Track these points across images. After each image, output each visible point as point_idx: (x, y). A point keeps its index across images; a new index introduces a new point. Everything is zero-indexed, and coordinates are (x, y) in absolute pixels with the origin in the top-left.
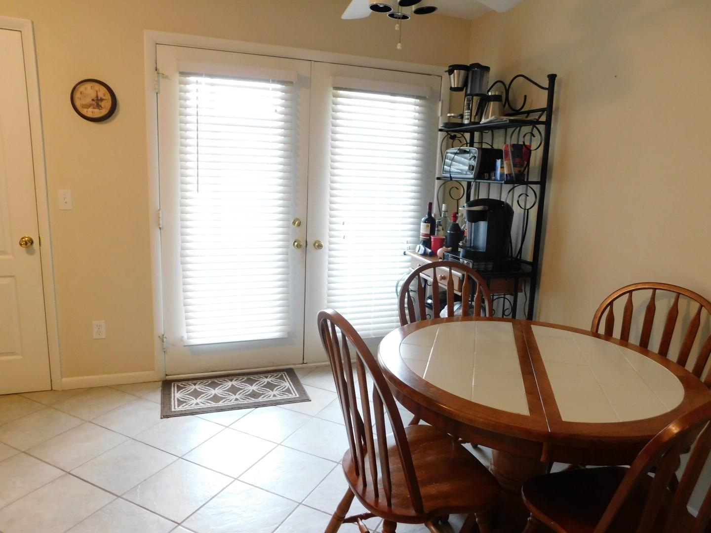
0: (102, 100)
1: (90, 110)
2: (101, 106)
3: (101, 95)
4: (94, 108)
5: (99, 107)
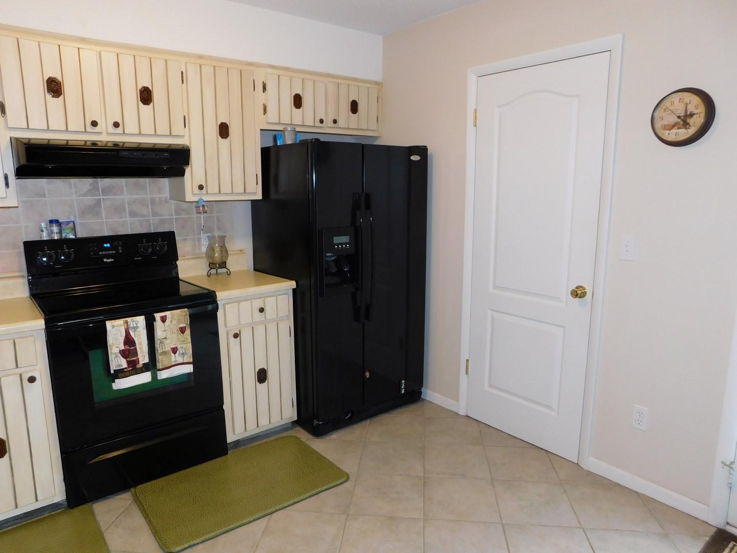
0: (692, 115)
1: (674, 131)
2: (688, 124)
3: (691, 109)
4: (679, 128)
5: (686, 125)
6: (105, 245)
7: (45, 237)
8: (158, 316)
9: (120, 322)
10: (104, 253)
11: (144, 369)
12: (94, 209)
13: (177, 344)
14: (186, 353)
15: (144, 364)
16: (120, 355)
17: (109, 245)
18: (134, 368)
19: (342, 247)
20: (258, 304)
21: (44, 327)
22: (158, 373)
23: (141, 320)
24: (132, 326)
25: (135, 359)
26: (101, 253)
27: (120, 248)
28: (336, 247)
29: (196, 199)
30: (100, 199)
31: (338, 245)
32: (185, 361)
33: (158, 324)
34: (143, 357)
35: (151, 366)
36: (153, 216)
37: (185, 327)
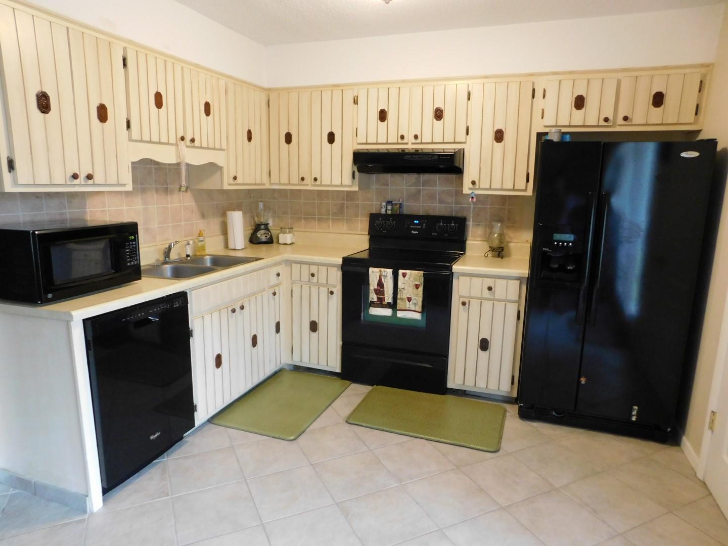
6: (415, 222)
7: (383, 211)
8: (401, 272)
9: (377, 270)
10: (413, 227)
11: (387, 306)
12: (415, 196)
13: (412, 295)
14: (418, 304)
15: (388, 303)
16: (374, 292)
17: (417, 222)
18: (381, 304)
19: (563, 244)
20: (489, 282)
21: (341, 263)
22: (398, 312)
23: (389, 271)
24: (383, 274)
25: (382, 297)
26: (411, 227)
27: (424, 224)
28: (556, 243)
29: (469, 192)
30: (420, 189)
31: (558, 242)
32: (416, 310)
33: (400, 277)
34: (388, 298)
35: (393, 306)
36: (455, 204)
37: (419, 285)
